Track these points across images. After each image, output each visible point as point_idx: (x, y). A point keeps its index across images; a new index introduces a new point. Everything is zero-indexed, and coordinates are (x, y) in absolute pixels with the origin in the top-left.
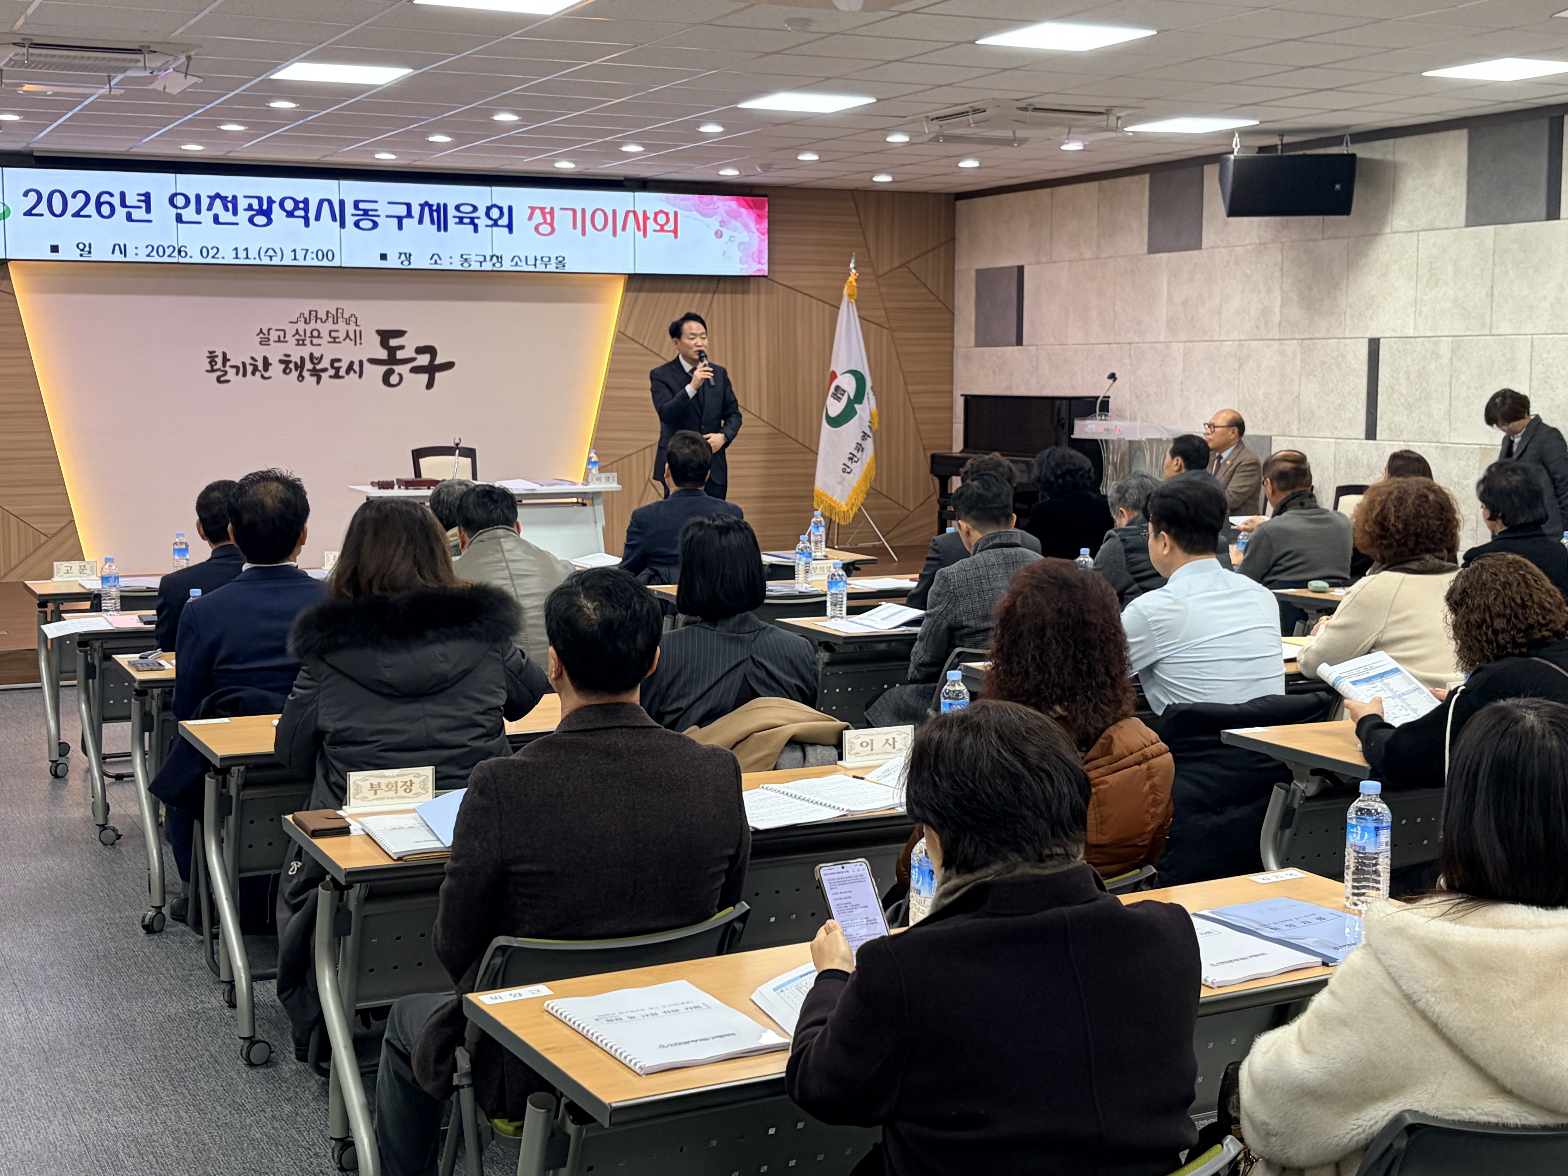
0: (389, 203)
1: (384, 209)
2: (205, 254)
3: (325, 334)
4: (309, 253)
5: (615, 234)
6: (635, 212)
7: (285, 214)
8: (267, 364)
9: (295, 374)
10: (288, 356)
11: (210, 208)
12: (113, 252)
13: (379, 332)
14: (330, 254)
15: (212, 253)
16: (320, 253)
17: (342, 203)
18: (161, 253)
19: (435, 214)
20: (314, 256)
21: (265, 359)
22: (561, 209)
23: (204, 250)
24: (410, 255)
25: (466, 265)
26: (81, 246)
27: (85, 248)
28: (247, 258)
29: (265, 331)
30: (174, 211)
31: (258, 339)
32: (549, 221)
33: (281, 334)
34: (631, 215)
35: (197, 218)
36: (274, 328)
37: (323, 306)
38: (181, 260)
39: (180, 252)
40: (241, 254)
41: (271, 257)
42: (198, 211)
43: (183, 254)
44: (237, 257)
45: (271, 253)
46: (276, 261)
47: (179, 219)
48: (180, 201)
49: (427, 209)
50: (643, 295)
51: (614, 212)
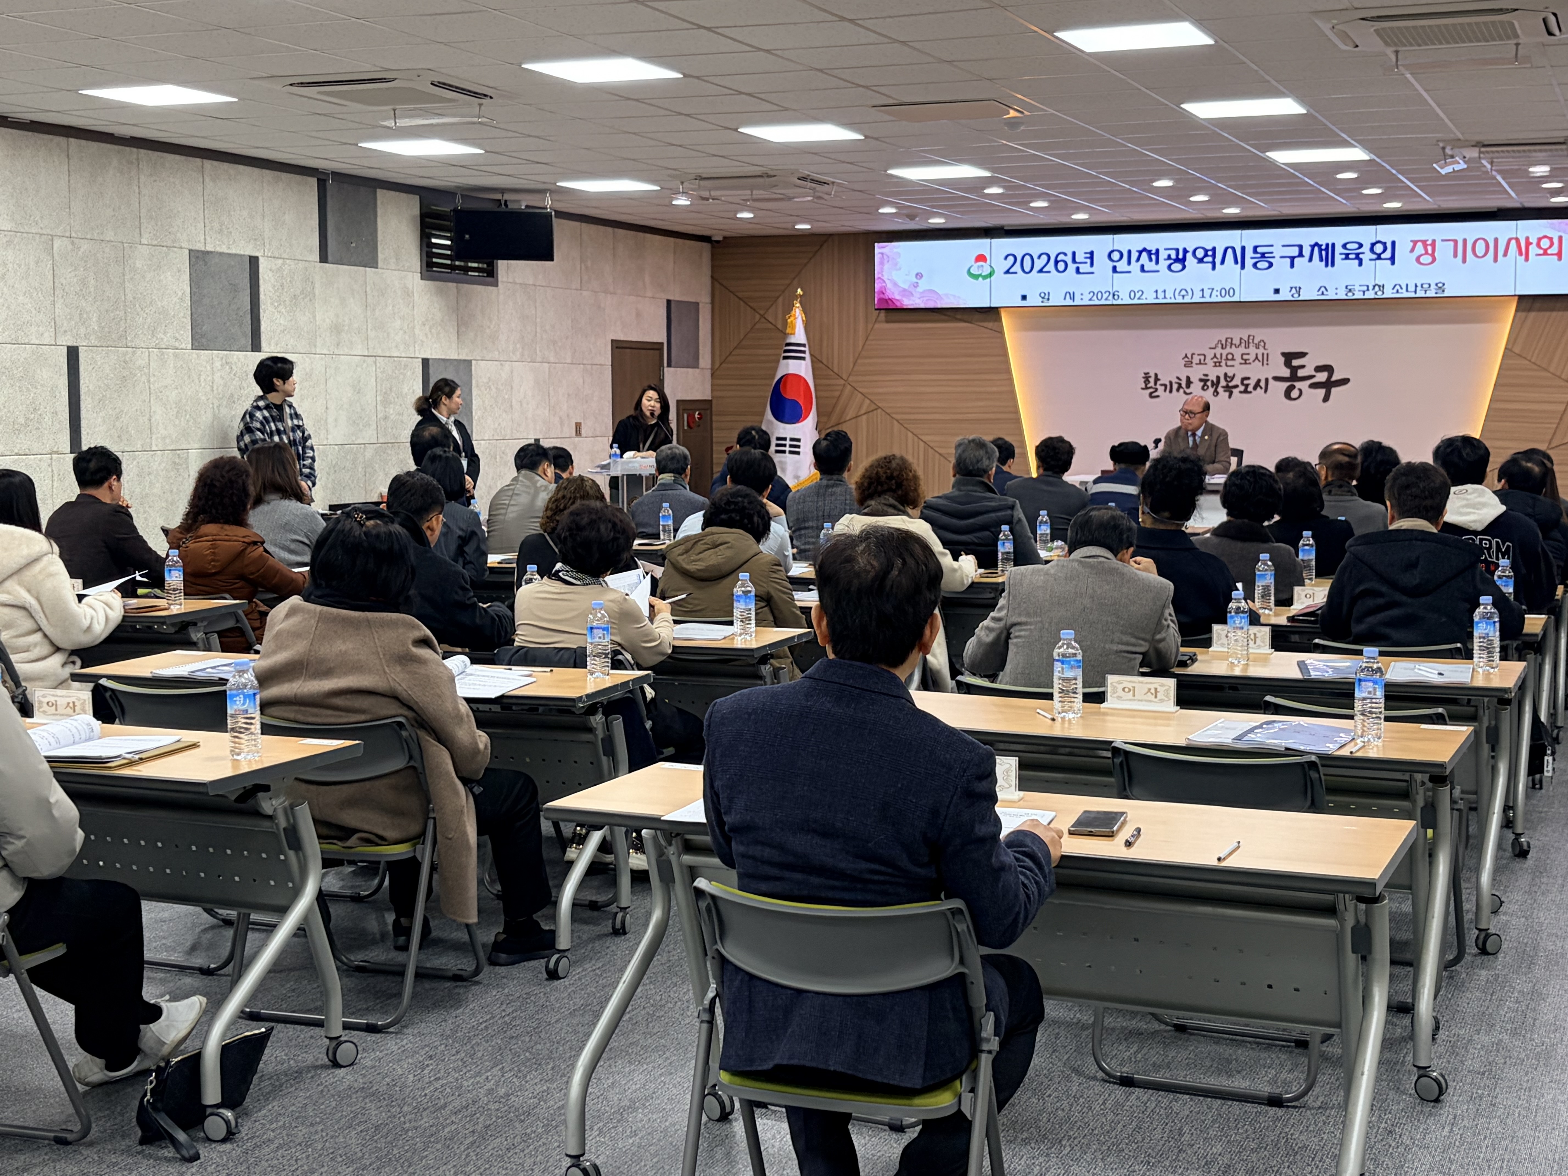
0: (1284, 246)
1: (1278, 251)
2: (1132, 296)
3: (1238, 357)
4: (1214, 291)
5: (1496, 259)
6: (1517, 240)
7: (1196, 261)
8: (1189, 382)
10: (1206, 375)
11: (1138, 259)
12: (1065, 299)
13: (1283, 354)
14: (1231, 291)
15: (1138, 295)
16: (1223, 292)
17: (1243, 249)
18: (1099, 297)
19: (1324, 253)
20: (1218, 293)
21: (1188, 378)
22: (1443, 240)
23: (1132, 294)
24: (1300, 288)
25: (1350, 294)
26: (1043, 295)
27: (1045, 296)
28: (1165, 297)
29: (1189, 356)
30: (1111, 264)
31: (1183, 362)
32: (1430, 251)
33: (1202, 358)
34: (1513, 242)
35: (1127, 268)
36: (1197, 352)
37: (1238, 334)
38: (1115, 302)
39: (1114, 295)
40: (1161, 295)
41: (1183, 296)
42: (1129, 263)
43: (1116, 297)
44: (1157, 298)
45: (1183, 293)
46: (1187, 300)
47: (1114, 269)
48: (1116, 256)
49: (1316, 249)
50: (1532, 315)
51: (1496, 241)
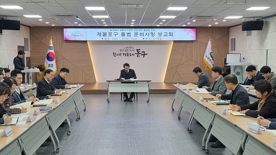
3: (129, 50)
8: (121, 54)
9: (125, 55)
10: (124, 53)
13: (137, 50)
29: (121, 50)
50: (176, 43)
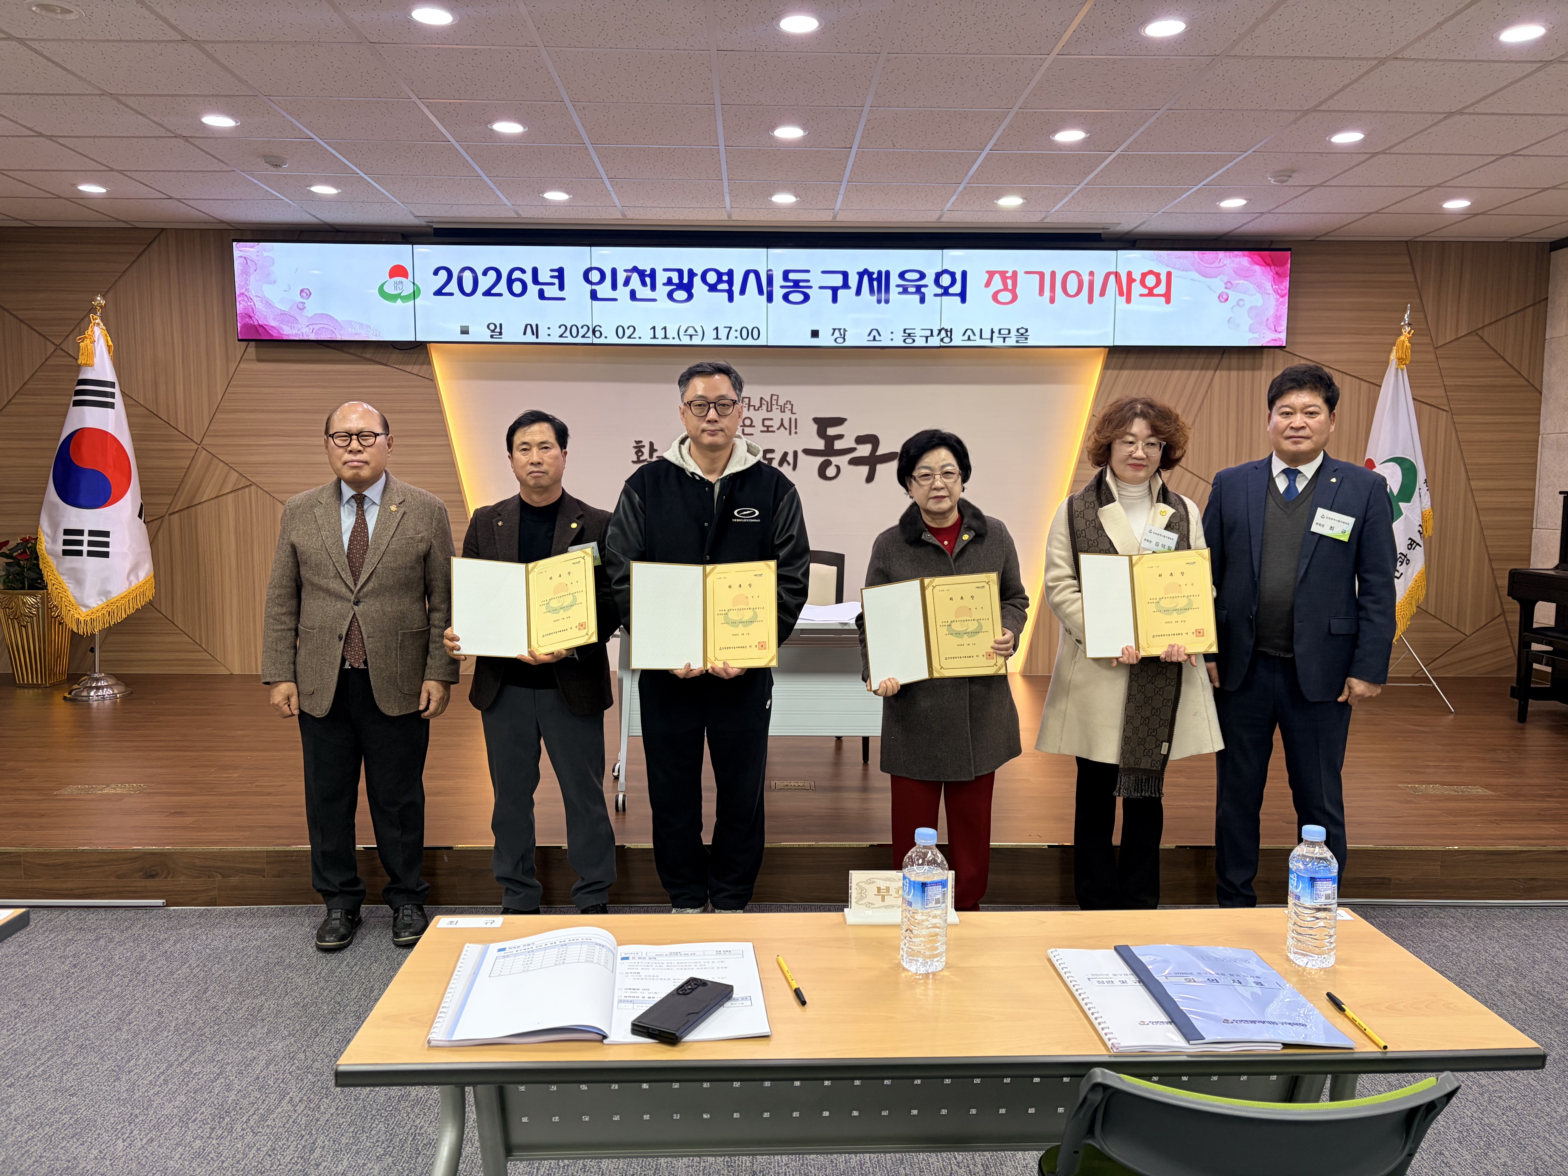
0: (824, 272)
1: (817, 280)
2: (620, 332)
3: (758, 423)
4: (733, 331)
5: (1091, 300)
6: (1117, 274)
11: (627, 282)
12: (525, 333)
14: (755, 331)
15: (628, 332)
16: (745, 332)
17: (770, 274)
18: (574, 333)
19: (875, 283)
20: (738, 334)
22: (1027, 273)
23: (620, 329)
24: (845, 331)
25: (910, 340)
26: (492, 327)
27: (496, 328)
28: (666, 337)
30: (589, 287)
32: (1010, 287)
34: (1112, 278)
35: (612, 294)
37: (756, 392)
38: (596, 341)
39: (594, 332)
40: (660, 333)
41: (691, 336)
42: (614, 287)
43: (597, 334)
44: (654, 337)
45: (691, 331)
46: (696, 341)
47: (593, 295)
48: (595, 276)
49: (866, 277)
50: (1121, 373)
51: (1092, 275)
